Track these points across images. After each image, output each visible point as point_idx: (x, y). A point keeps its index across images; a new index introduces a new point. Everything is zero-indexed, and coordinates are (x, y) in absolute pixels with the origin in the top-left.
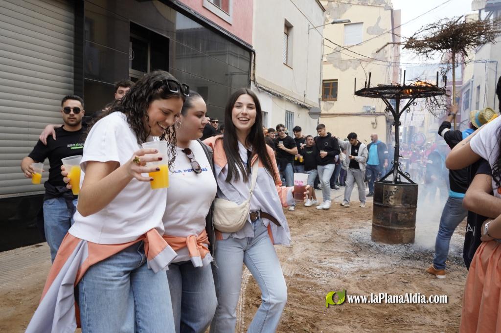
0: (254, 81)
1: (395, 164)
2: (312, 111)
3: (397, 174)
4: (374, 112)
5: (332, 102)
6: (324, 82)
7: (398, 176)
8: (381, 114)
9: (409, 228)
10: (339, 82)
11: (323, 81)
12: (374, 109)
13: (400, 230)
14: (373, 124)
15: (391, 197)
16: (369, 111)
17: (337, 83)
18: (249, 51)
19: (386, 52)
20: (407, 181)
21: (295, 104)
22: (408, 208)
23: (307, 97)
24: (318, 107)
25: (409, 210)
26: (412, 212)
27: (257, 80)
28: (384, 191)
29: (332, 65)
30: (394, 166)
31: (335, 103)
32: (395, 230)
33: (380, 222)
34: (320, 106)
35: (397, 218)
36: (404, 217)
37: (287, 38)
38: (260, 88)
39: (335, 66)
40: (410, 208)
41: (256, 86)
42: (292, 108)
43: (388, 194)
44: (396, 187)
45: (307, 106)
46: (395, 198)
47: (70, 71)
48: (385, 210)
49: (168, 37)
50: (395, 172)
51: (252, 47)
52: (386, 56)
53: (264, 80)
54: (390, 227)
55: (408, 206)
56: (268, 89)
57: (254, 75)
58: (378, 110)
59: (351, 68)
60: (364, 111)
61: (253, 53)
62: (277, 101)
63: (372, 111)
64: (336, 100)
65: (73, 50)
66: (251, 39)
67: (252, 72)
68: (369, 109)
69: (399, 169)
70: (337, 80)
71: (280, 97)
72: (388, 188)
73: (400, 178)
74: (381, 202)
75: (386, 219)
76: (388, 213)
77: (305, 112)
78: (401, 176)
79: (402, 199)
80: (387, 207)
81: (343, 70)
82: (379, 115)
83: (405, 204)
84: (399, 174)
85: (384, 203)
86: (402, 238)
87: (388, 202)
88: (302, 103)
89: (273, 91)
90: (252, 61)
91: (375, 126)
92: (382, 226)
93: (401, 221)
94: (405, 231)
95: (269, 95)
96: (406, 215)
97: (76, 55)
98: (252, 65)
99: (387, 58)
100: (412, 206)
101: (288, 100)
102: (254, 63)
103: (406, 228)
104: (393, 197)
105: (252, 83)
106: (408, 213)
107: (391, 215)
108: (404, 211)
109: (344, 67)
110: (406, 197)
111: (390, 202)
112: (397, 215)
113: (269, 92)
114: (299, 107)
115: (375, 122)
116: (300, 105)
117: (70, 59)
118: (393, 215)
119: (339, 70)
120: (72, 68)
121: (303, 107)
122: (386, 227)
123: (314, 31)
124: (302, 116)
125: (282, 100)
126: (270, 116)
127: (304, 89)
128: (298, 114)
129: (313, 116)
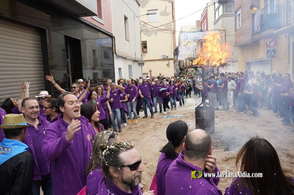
2: (140, 62)
4: (168, 58)
5: (145, 54)
8: (171, 59)
10: (147, 42)
11: (142, 42)
12: (167, 57)
14: (168, 64)
15: (204, 115)
16: (165, 58)
17: (146, 43)
18: (112, 37)
19: (171, 25)
20: (209, 106)
21: (132, 60)
23: (136, 56)
27: (117, 53)
34: (142, 58)
35: (207, 124)
36: (210, 123)
37: (125, 25)
39: (144, 34)
41: (117, 56)
42: (131, 63)
44: (206, 110)
45: (137, 60)
46: (206, 115)
47: (41, 67)
48: (202, 121)
49: (80, 39)
51: (113, 34)
52: (171, 28)
53: (119, 51)
54: (205, 128)
55: (211, 118)
56: (120, 56)
57: (115, 50)
58: (169, 57)
59: (153, 35)
60: (162, 58)
61: (113, 38)
62: (125, 60)
63: (166, 58)
64: (147, 53)
65: (41, 56)
66: (112, 30)
67: (114, 48)
68: (165, 57)
70: (146, 41)
71: (126, 58)
72: (202, 111)
75: (203, 125)
81: (149, 36)
82: (170, 60)
85: (201, 118)
88: (135, 59)
89: (122, 56)
90: (113, 42)
97: (43, 58)
98: (114, 44)
99: (172, 29)
101: (129, 59)
104: (205, 115)
105: (114, 54)
108: (210, 120)
109: (150, 34)
111: (204, 117)
113: (122, 57)
114: (133, 62)
115: (168, 63)
117: (40, 61)
119: (147, 36)
120: (42, 66)
121: (135, 61)
123: (136, 19)
124: (135, 66)
125: (127, 60)
126: (122, 70)
127: (135, 51)
128: (134, 66)
129: (140, 65)
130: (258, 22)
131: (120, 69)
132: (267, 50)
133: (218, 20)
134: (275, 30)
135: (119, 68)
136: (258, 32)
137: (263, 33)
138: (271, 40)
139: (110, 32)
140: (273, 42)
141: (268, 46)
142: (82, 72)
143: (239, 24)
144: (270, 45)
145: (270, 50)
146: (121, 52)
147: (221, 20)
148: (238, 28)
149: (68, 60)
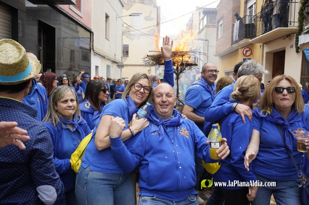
2: (119, 64)
4: (149, 64)
5: (126, 58)
11: (124, 45)
14: (149, 71)
16: (146, 64)
17: (128, 48)
18: (90, 32)
19: (155, 31)
21: (111, 60)
23: (116, 57)
24: (121, 61)
27: (94, 49)
29: (125, 36)
31: (128, 58)
37: (106, 23)
38: (96, 53)
39: (127, 37)
41: (94, 53)
42: (109, 63)
45: (116, 61)
49: (55, 27)
51: (91, 30)
57: (93, 46)
59: (136, 39)
60: (144, 64)
61: (92, 33)
62: (103, 59)
64: (128, 57)
66: (91, 25)
67: (92, 44)
68: (146, 62)
69: (179, 99)
70: (128, 45)
71: (104, 57)
77: (115, 65)
81: (132, 40)
88: (114, 60)
89: (101, 54)
90: (92, 38)
91: (150, 72)
98: (92, 40)
101: (109, 59)
105: (92, 50)
109: (132, 38)
113: (99, 55)
114: (112, 63)
115: (149, 70)
116: (113, 61)
119: (129, 39)
121: (114, 62)
123: (119, 19)
124: (114, 67)
125: (105, 59)
126: (99, 68)
127: (115, 52)
128: (112, 66)
129: (119, 67)
130: (236, 31)
131: (97, 67)
132: (243, 59)
133: (203, 30)
134: (251, 39)
135: (96, 66)
136: (236, 41)
137: (240, 43)
138: (248, 49)
139: (89, 27)
140: (249, 52)
141: (244, 55)
142: (54, 62)
143: (221, 34)
144: (246, 54)
145: (246, 59)
146: (100, 49)
147: (204, 31)
148: (219, 37)
149: (41, 48)
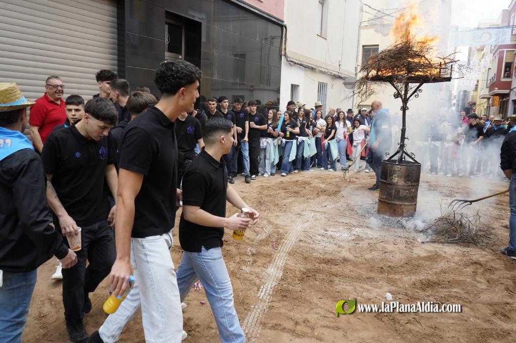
0: (285, 55)
1: (401, 145)
2: (347, 81)
3: (402, 155)
6: (365, 48)
7: (403, 157)
9: (409, 204)
11: (363, 46)
13: (402, 205)
15: (394, 175)
17: (378, 48)
18: (282, 26)
20: (411, 160)
21: (329, 75)
22: (409, 186)
23: (342, 67)
24: (354, 76)
25: (410, 187)
26: (413, 189)
27: (288, 54)
28: (389, 170)
29: (373, 29)
30: (400, 147)
32: (396, 204)
33: (384, 197)
34: (356, 75)
35: (399, 194)
36: (405, 194)
37: (322, 8)
38: (292, 62)
39: (376, 31)
40: (411, 186)
41: (287, 61)
42: (325, 79)
43: (392, 173)
44: (399, 166)
45: (342, 76)
46: (398, 176)
48: (389, 186)
49: (199, 21)
50: (401, 152)
51: (283, 21)
53: (296, 53)
54: (393, 202)
55: (410, 183)
56: (299, 62)
57: (285, 49)
61: (284, 28)
62: (309, 73)
65: (116, 41)
66: (282, 14)
67: (283, 47)
69: (404, 150)
70: (378, 45)
71: (312, 69)
72: (392, 167)
73: (404, 158)
74: (386, 179)
75: (390, 195)
76: (391, 189)
77: (340, 82)
78: (406, 157)
79: (405, 178)
80: (390, 184)
81: (385, 35)
83: (407, 182)
84: (404, 154)
85: (388, 181)
86: (403, 212)
87: (391, 179)
88: (337, 74)
89: (304, 64)
90: (284, 36)
92: (386, 201)
93: (402, 196)
94: (405, 205)
95: (300, 67)
96: (407, 191)
97: (119, 45)
98: (284, 39)
100: (413, 183)
101: (321, 72)
102: (286, 38)
103: (406, 203)
104: (396, 175)
105: (283, 57)
106: (409, 190)
107: (394, 191)
108: (405, 188)
109: (386, 32)
110: (408, 176)
111: (393, 180)
112: (399, 192)
113: (301, 65)
114: (333, 78)
116: (335, 75)
117: (114, 49)
118: (395, 191)
119: (381, 34)
120: (116, 57)
121: (337, 77)
122: (389, 202)
124: (337, 86)
125: (315, 72)
126: (301, 90)
127: (339, 59)
128: (332, 85)
129: (348, 86)
131: (294, 88)
135: (292, 85)
139: (278, 17)
149: (180, 57)
